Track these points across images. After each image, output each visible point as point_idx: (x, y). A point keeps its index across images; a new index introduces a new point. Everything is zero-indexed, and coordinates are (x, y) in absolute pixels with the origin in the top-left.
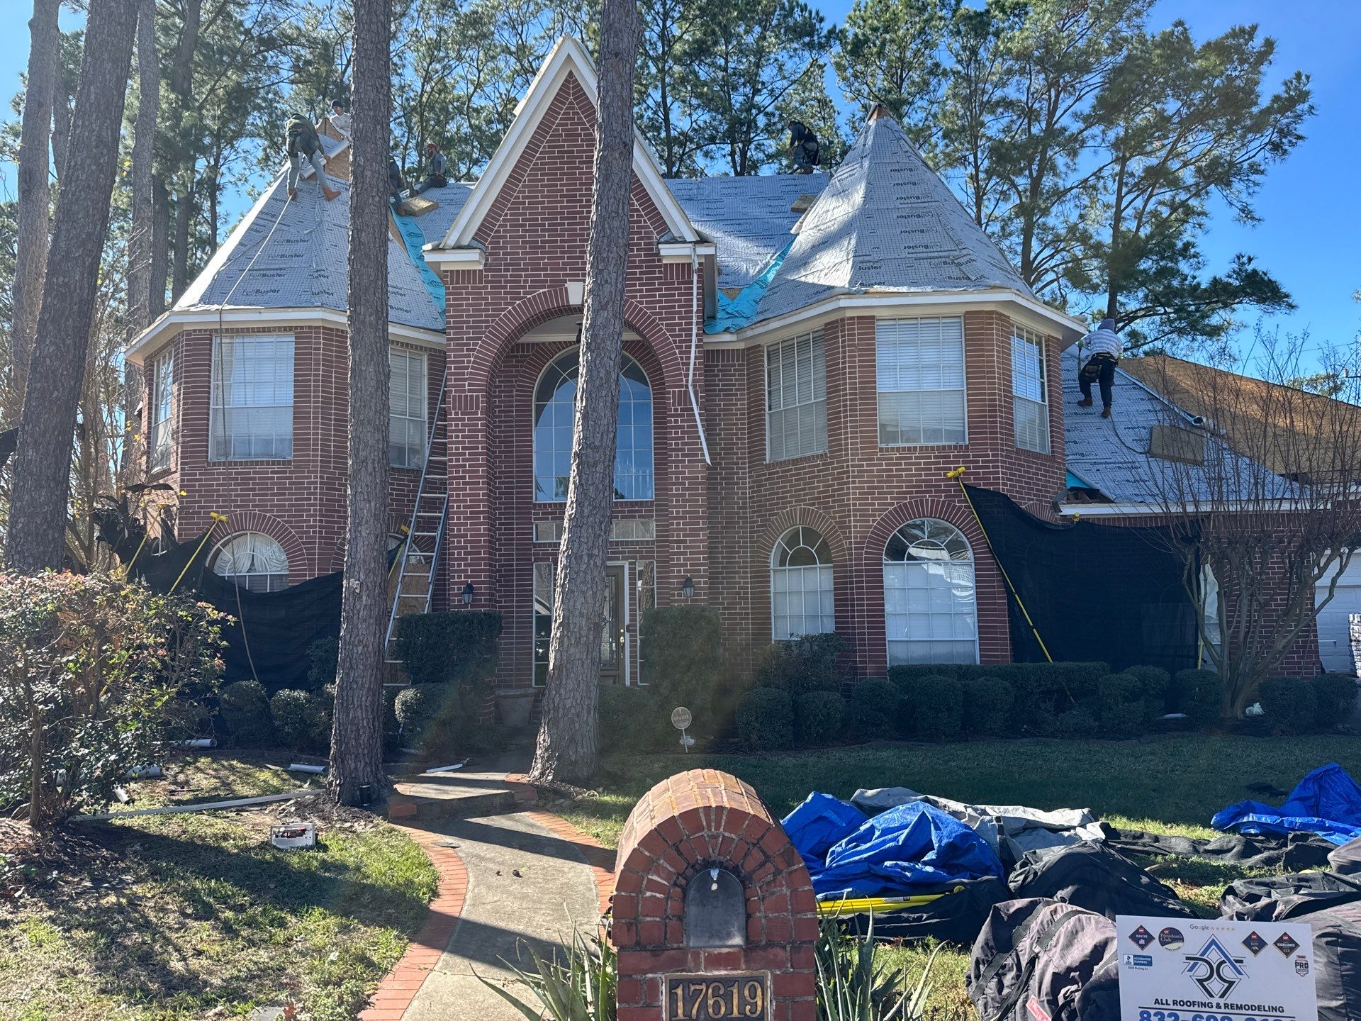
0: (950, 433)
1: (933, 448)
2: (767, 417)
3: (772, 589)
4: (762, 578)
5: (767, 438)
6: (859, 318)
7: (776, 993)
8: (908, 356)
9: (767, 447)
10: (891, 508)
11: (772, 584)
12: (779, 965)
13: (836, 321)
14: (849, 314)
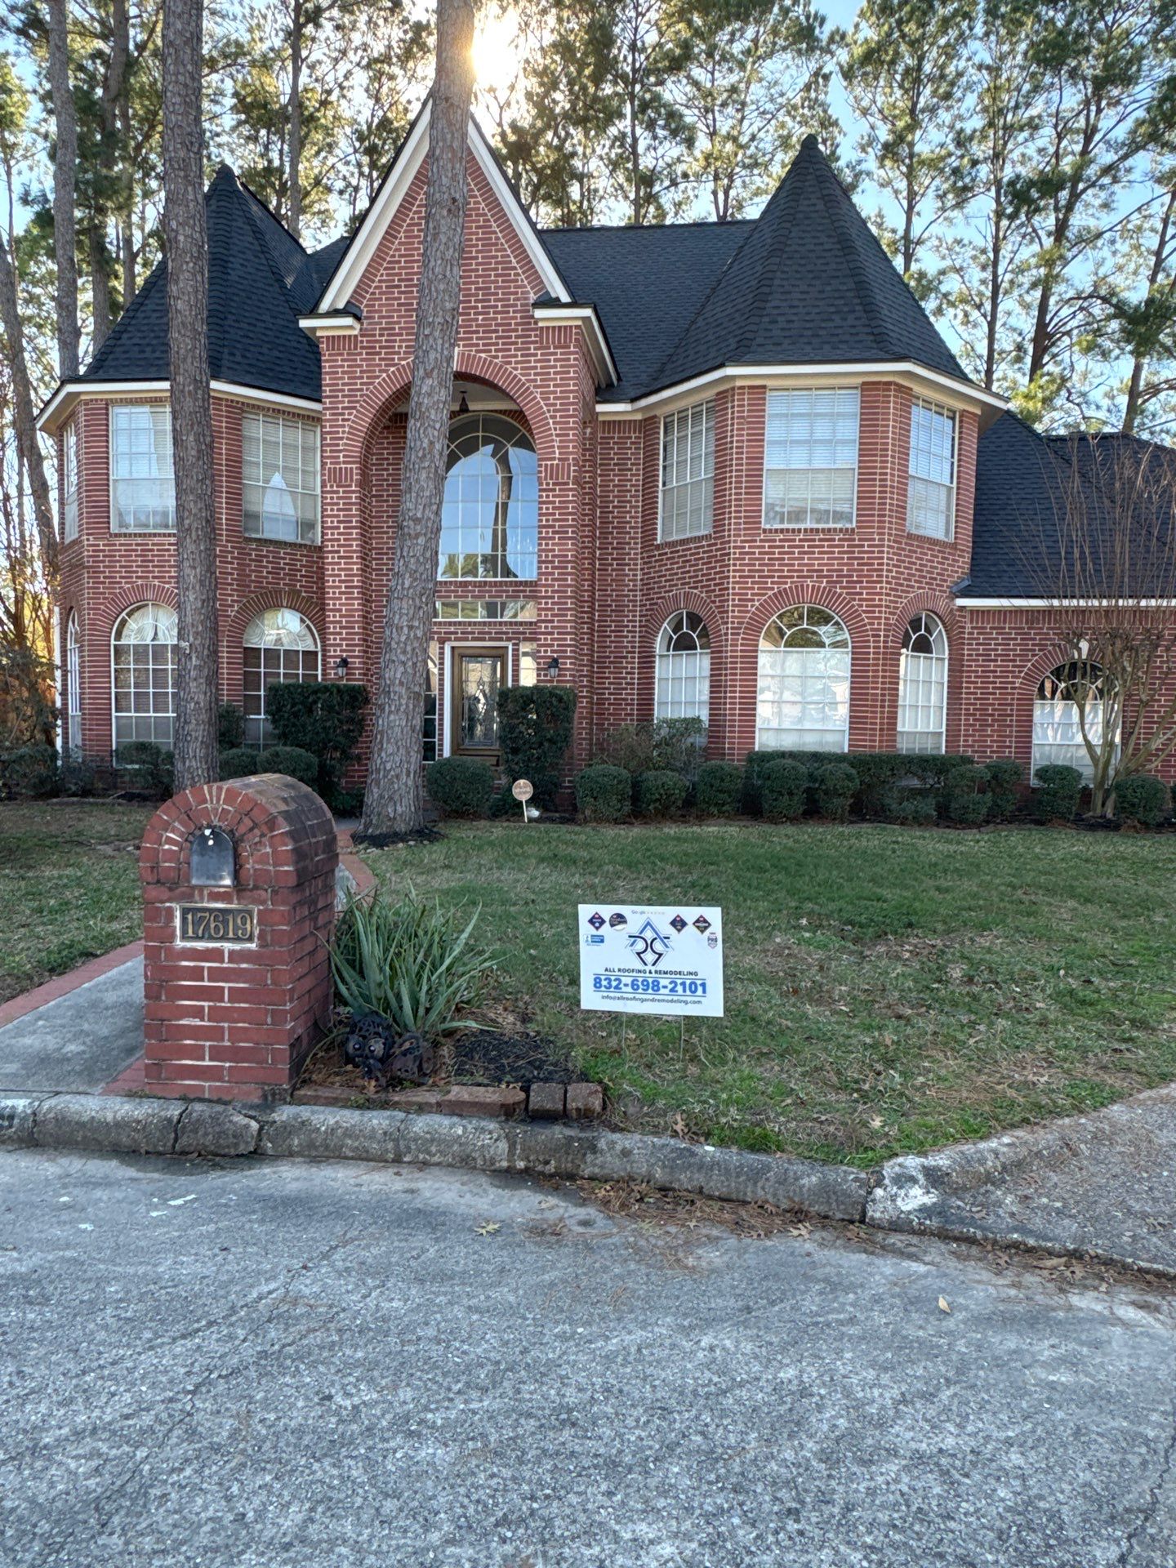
0: (838, 516)
1: (817, 530)
2: (660, 495)
3: (657, 675)
4: (647, 662)
5: (659, 516)
6: (750, 387)
7: (259, 923)
8: (800, 430)
9: (659, 527)
10: (770, 593)
11: (657, 670)
12: (263, 902)
13: (726, 391)
14: (739, 383)
